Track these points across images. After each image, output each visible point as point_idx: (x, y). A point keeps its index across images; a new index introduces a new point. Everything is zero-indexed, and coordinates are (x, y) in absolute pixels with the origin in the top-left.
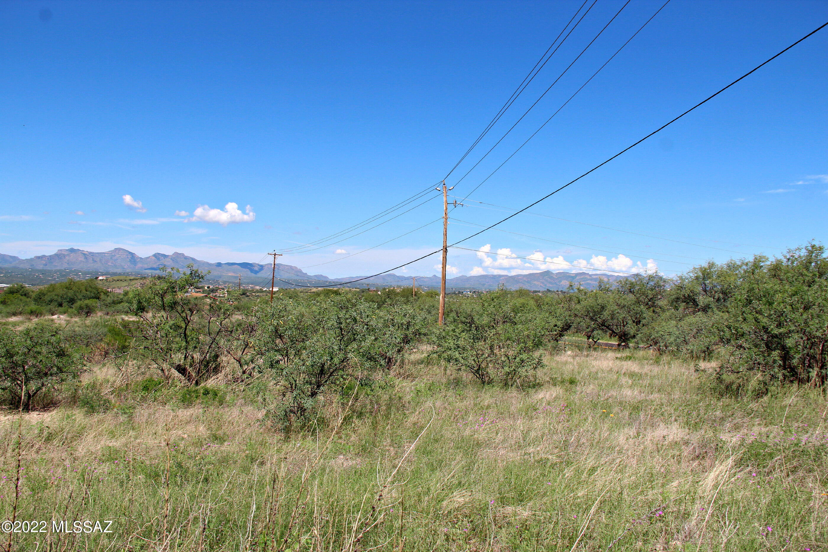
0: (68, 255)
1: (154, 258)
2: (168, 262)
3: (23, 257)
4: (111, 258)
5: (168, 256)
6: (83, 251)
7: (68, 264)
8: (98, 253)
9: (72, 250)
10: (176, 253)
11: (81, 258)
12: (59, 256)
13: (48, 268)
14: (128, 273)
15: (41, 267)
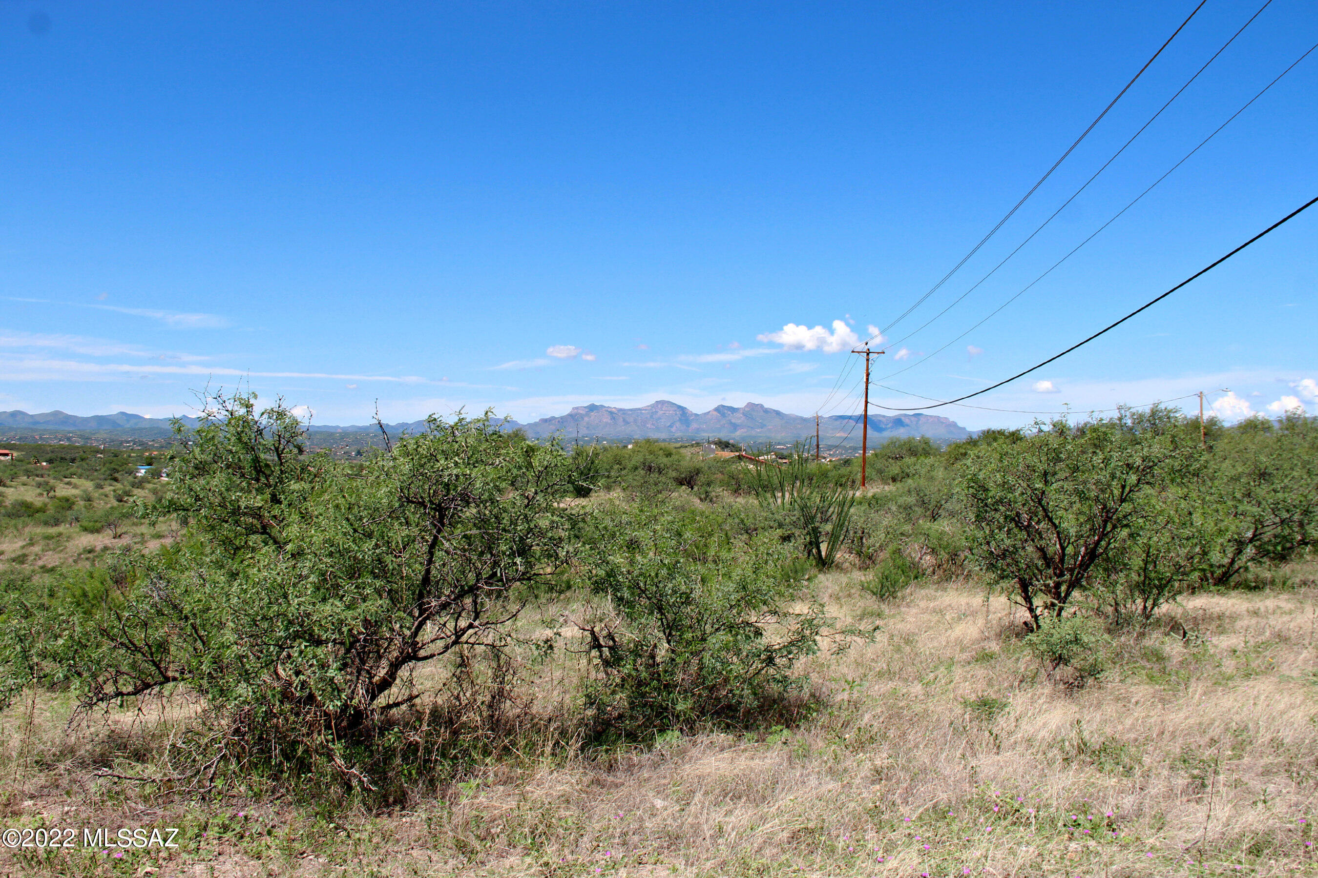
0: (587, 415)
1: (715, 413)
2: (738, 419)
3: (524, 421)
4: (651, 417)
5: (737, 409)
6: (609, 407)
7: (588, 428)
8: (631, 410)
9: (592, 408)
10: (751, 405)
11: (607, 419)
12: (574, 417)
13: (559, 435)
14: (675, 439)
15: (548, 434)
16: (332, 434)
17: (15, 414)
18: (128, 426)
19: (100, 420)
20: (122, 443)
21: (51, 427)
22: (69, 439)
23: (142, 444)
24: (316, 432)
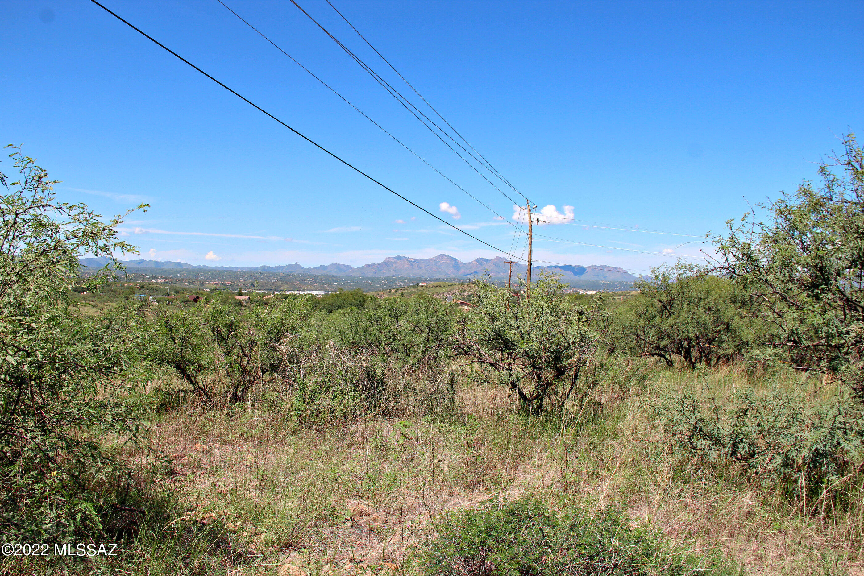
0: (395, 262)
1: (476, 263)
2: (490, 267)
3: (355, 266)
4: (436, 264)
5: (490, 261)
6: (409, 258)
7: (395, 271)
8: (423, 260)
9: (399, 258)
10: (498, 258)
11: (407, 265)
12: (387, 264)
13: (377, 275)
14: (450, 279)
15: (370, 275)
16: (235, 272)
24: (225, 271)
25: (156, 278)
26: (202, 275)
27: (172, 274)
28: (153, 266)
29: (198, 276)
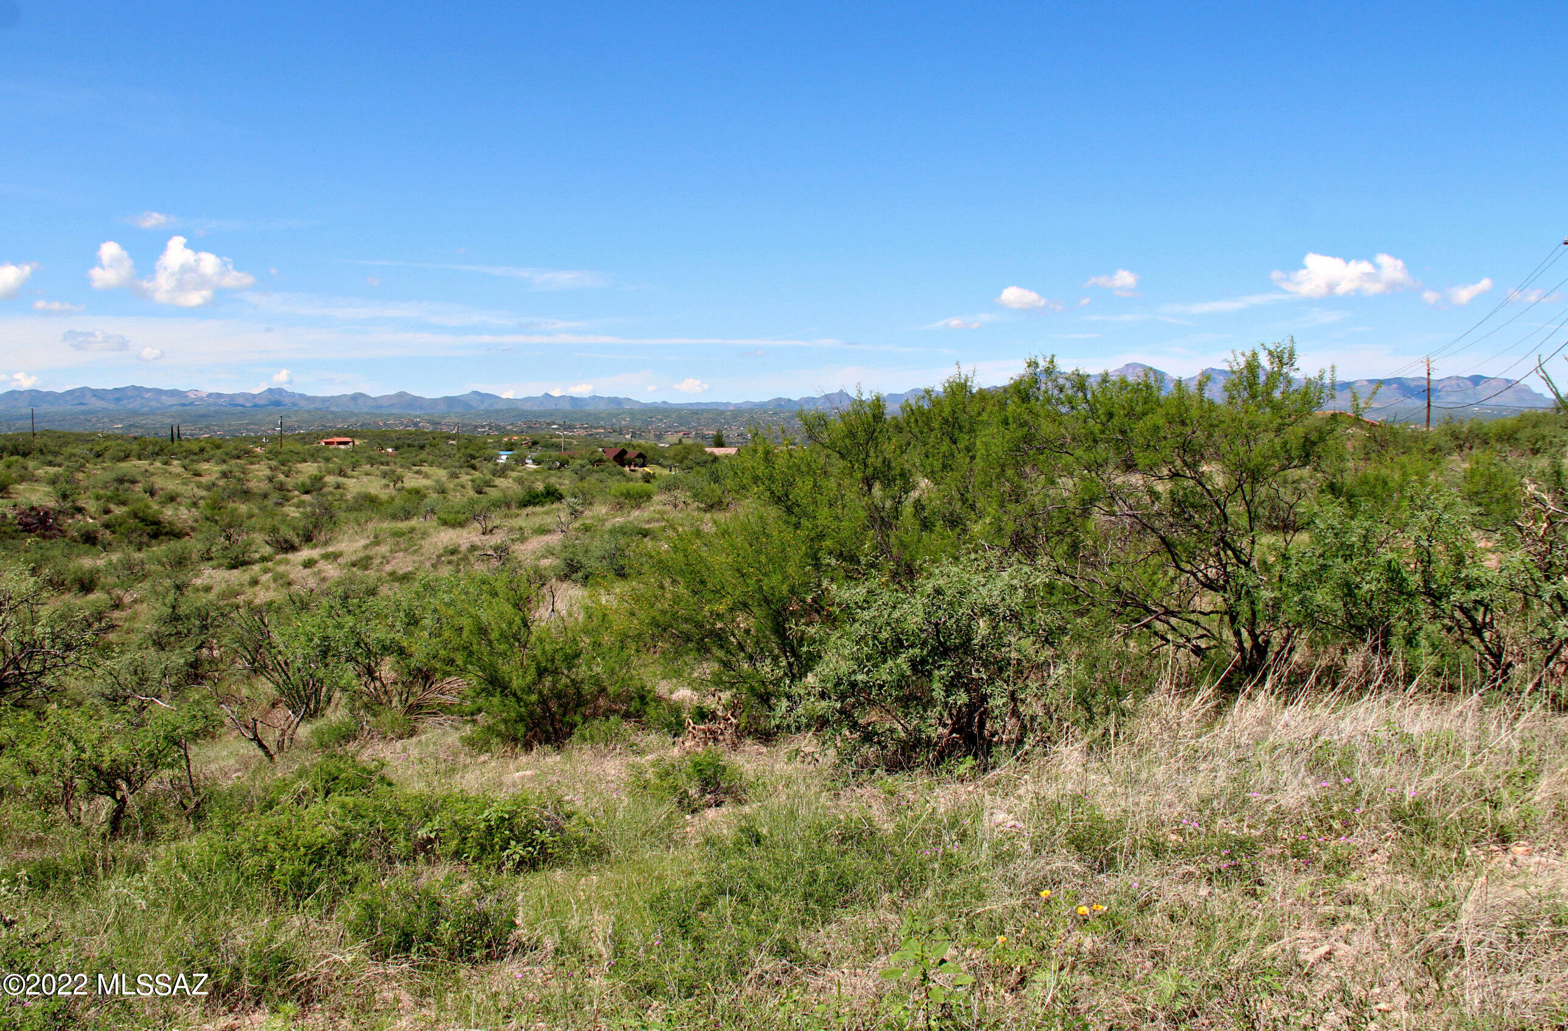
16: (722, 412)
17: (356, 397)
18: (482, 407)
19: (450, 401)
20: (476, 427)
21: (395, 411)
22: (416, 424)
23: (498, 428)
24: (703, 411)
25: (571, 428)
26: (661, 420)
27: (603, 419)
28: (568, 407)
29: (651, 422)
